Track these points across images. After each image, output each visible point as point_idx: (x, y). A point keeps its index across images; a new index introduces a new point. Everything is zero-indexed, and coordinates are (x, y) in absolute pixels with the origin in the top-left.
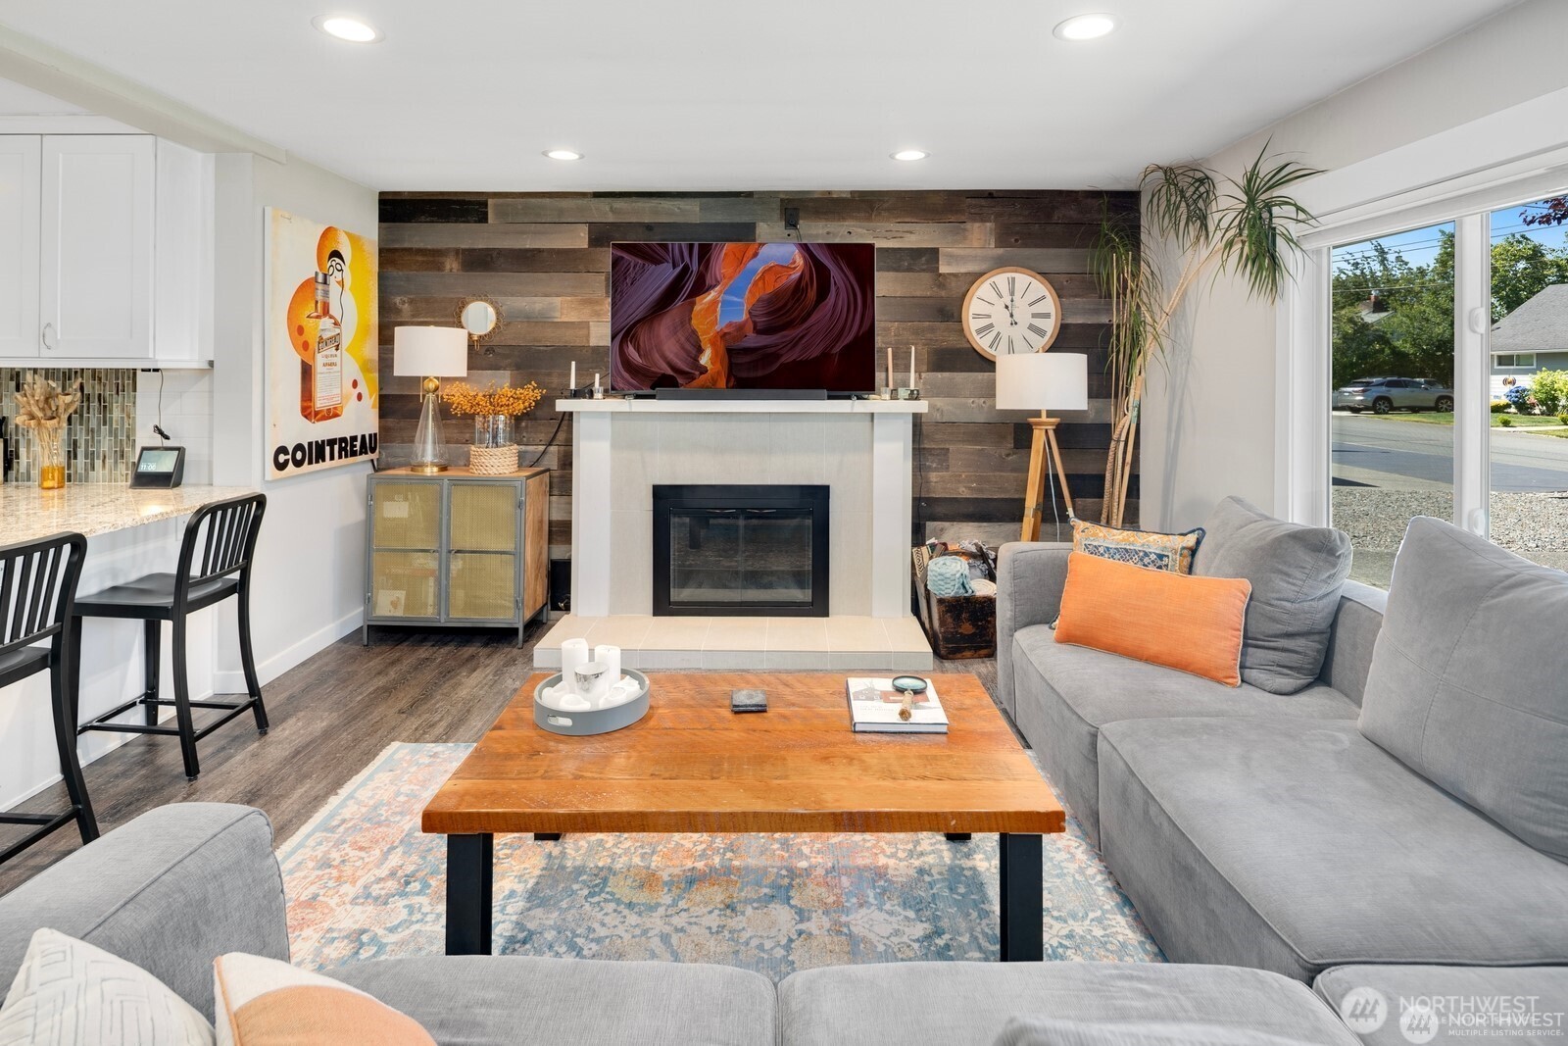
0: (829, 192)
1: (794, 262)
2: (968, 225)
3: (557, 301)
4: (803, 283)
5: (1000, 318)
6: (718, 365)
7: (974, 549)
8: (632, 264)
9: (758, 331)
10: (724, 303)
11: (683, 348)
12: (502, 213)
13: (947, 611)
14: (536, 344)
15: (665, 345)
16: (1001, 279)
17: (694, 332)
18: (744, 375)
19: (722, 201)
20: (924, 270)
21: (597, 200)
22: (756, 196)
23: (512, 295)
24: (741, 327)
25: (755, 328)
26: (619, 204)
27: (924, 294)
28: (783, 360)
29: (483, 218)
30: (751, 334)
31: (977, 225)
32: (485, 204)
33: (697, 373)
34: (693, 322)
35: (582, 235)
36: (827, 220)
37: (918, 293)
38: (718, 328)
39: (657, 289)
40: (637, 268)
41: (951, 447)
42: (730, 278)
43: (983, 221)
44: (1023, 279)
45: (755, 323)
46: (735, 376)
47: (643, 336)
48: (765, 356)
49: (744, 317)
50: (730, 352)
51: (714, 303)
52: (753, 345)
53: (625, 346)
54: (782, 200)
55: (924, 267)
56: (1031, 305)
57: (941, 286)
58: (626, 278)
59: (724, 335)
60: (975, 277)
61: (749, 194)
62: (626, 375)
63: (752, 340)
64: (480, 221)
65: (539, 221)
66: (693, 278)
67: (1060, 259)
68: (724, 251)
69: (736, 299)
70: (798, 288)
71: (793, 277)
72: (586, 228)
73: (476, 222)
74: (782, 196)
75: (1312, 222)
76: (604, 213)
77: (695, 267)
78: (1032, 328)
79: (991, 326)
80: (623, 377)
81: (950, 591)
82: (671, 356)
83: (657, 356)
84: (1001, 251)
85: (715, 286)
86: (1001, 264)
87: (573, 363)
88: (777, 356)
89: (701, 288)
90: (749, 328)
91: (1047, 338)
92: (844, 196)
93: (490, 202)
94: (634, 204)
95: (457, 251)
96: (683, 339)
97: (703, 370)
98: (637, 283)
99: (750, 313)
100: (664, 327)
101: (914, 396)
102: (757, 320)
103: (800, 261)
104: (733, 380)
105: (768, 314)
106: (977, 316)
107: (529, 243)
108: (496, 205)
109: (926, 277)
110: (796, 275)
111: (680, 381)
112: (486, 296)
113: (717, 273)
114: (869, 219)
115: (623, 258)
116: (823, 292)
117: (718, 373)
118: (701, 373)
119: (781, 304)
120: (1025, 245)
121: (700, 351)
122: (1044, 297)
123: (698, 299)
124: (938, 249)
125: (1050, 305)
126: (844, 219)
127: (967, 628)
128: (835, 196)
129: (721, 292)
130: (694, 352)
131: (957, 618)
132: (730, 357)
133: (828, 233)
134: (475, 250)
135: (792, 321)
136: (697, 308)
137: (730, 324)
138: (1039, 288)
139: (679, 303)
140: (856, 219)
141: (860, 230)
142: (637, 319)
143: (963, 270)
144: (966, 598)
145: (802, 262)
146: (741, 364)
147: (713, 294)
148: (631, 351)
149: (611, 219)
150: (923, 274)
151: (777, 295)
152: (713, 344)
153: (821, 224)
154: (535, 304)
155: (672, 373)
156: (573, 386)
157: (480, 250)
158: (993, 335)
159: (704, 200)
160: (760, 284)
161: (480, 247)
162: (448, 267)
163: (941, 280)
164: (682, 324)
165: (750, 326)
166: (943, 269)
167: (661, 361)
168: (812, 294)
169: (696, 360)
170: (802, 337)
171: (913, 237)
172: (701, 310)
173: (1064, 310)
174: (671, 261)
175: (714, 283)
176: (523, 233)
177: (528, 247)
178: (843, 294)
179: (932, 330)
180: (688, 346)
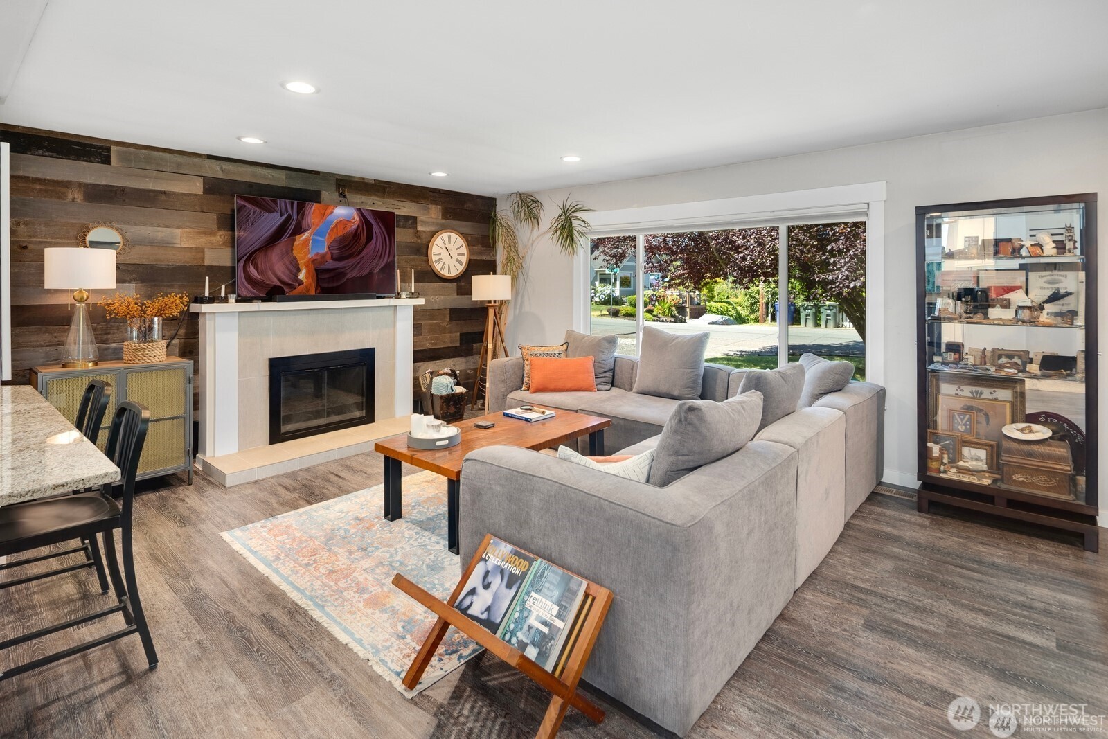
0: (363, 179)
1: (354, 219)
2: (430, 206)
3: (178, 231)
4: (359, 232)
5: (444, 254)
6: (310, 280)
7: (450, 372)
8: (252, 211)
9: (334, 259)
10: (314, 241)
11: (288, 269)
12: (125, 158)
13: (444, 402)
14: (159, 263)
15: (275, 267)
16: (445, 235)
17: (295, 258)
18: (325, 285)
19: (300, 174)
20: (410, 228)
21: (210, 161)
22: (321, 175)
23: (136, 224)
24: (323, 256)
25: (332, 257)
26: (227, 166)
27: (410, 241)
28: (349, 276)
29: (107, 160)
30: (330, 261)
31: (434, 206)
32: (109, 150)
33: (297, 284)
34: (294, 252)
35: (198, 184)
36: (362, 194)
37: (408, 241)
38: (310, 256)
39: (269, 230)
40: (256, 215)
41: (423, 323)
42: (317, 225)
43: (437, 204)
44: (454, 236)
45: (332, 254)
46: (320, 286)
47: (260, 259)
48: (336, 274)
49: (326, 250)
50: (317, 271)
51: (307, 240)
52: (331, 267)
53: (247, 267)
54: (337, 179)
55: (411, 226)
56: (457, 249)
57: (418, 237)
58: (248, 220)
59: (313, 261)
60: (433, 234)
61: (317, 173)
62: (249, 286)
63: (331, 264)
64: (103, 162)
65: (160, 169)
66: (294, 224)
67: (467, 227)
68: (313, 208)
69: (320, 239)
70: (356, 234)
71: (353, 227)
72: (201, 180)
73: (98, 162)
74: (338, 177)
75: (590, 228)
76: (216, 171)
77: (295, 217)
78: (457, 260)
79: (441, 259)
80: (246, 288)
81: (444, 392)
82: (279, 274)
83: (270, 273)
84: (444, 221)
85: (308, 230)
86: (444, 228)
87: (207, 278)
88: (344, 274)
89: (299, 230)
90: (329, 256)
91: (463, 266)
92: (370, 182)
93: (113, 148)
94: (239, 168)
95: (80, 185)
96: (287, 263)
97: (301, 283)
98: (256, 224)
99: (329, 248)
100: (275, 254)
101: (412, 296)
102: (333, 252)
103: (357, 219)
104: (319, 288)
105: (339, 249)
106: (435, 254)
107: (150, 185)
108: (118, 152)
109: (411, 231)
110: (355, 226)
111: (286, 290)
112: (110, 223)
113: (309, 221)
114: (383, 197)
115: (245, 206)
116: (369, 239)
117: (310, 284)
118: (300, 285)
119: (347, 243)
120: (453, 219)
121: (299, 270)
122: (462, 246)
123: (297, 237)
124: (416, 217)
125: (464, 250)
126: (371, 195)
127: (452, 410)
128: (366, 181)
129: (311, 234)
130: (295, 271)
131: (448, 405)
132: (317, 275)
133: (362, 202)
134: (100, 185)
135: (353, 253)
136: (297, 243)
137: (317, 254)
138: (460, 241)
139: (285, 239)
140: (377, 196)
141: (379, 203)
142: (255, 248)
143: (428, 229)
144: (452, 395)
145: (358, 219)
146: (324, 279)
147: (306, 235)
148: (252, 270)
149: (221, 175)
150: (410, 230)
151: (344, 238)
152: (307, 266)
153: (359, 196)
154: (160, 233)
155: (281, 285)
156: (207, 294)
157: (103, 186)
158: (442, 263)
159: (288, 172)
160: (335, 230)
161: (104, 183)
162: (70, 197)
163: (417, 234)
164: (287, 253)
165: (329, 255)
166: (419, 228)
167: (273, 276)
168: (364, 238)
169: (296, 276)
170: (359, 263)
171: (405, 210)
172: (299, 244)
173: (470, 252)
174: (279, 211)
175: (307, 228)
176: (146, 177)
177: (150, 188)
178: (380, 239)
179: (414, 260)
180: (291, 267)
